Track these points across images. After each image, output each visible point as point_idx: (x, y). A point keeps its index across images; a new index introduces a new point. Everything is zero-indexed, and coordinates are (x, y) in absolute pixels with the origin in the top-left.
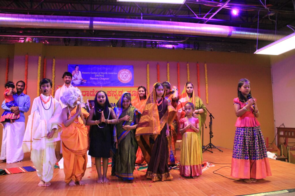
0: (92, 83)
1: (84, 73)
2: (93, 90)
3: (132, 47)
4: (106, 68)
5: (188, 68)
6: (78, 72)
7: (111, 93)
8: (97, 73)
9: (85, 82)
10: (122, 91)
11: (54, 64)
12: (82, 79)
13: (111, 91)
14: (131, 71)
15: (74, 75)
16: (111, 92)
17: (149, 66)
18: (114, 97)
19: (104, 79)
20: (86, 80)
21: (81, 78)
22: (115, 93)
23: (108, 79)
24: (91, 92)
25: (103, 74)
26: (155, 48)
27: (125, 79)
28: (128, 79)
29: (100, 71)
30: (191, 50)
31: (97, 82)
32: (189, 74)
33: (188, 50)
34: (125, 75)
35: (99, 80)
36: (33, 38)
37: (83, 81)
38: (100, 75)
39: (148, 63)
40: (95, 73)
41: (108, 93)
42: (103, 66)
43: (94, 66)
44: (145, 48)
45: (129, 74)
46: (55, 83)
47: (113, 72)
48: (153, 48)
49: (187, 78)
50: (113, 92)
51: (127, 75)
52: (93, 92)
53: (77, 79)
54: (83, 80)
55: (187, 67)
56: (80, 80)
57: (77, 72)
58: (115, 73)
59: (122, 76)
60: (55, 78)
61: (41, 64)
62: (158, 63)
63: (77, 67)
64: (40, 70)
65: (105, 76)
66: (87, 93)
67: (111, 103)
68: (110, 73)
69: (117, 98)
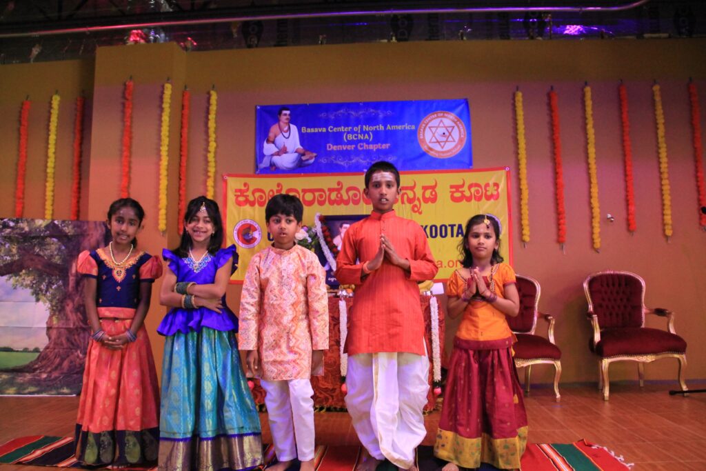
0: (335, 162)
1: (309, 130)
2: (339, 183)
3: (462, 39)
4: (379, 111)
5: (658, 99)
6: (289, 128)
8: (350, 128)
9: (310, 158)
10: (433, 184)
11: (213, 108)
12: (302, 152)
14: (460, 116)
15: (275, 137)
17: (523, 96)
18: (408, 206)
19: (373, 147)
20: (315, 154)
21: (299, 146)
22: (411, 194)
23: (385, 146)
24: (331, 190)
25: (368, 133)
26: (540, 38)
27: (442, 144)
28: (453, 144)
29: (358, 122)
30: (664, 38)
31: (350, 160)
32: (661, 120)
33: (652, 38)
34: (444, 130)
35: (357, 152)
36: (150, 29)
37: (304, 158)
38: (361, 134)
39: (517, 89)
40: (342, 129)
42: (367, 105)
43: (339, 106)
44: (505, 39)
45: (456, 129)
46: (216, 167)
47: (403, 124)
48: (532, 38)
49: (657, 134)
51: (450, 129)
52: (338, 190)
53: (283, 151)
54: (304, 155)
55: (653, 95)
56: (296, 154)
57: (286, 129)
58: (407, 127)
59: (434, 134)
60: (216, 153)
61: (170, 107)
62: (552, 88)
63: (284, 112)
64: (169, 126)
65: (377, 137)
66: (317, 194)
68: (394, 127)
69: (416, 209)
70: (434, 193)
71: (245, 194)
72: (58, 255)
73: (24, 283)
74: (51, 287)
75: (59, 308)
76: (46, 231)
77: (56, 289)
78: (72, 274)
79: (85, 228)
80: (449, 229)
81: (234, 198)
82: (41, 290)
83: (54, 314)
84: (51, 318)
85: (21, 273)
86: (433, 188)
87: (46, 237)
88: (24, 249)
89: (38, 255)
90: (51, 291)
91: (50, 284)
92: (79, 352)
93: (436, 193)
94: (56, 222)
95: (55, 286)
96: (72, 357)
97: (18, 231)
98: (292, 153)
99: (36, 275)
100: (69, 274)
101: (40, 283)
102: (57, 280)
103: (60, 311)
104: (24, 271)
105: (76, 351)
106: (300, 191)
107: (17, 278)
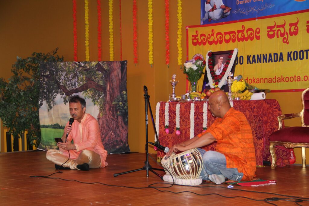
0: (241, 12)
2: (243, 27)
7: (274, 31)
9: (228, 11)
10: (296, 21)
12: (224, 7)
13: (273, 25)
16: (274, 27)
18: (281, 39)
20: (230, 8)
21: (222, 4)
22: (282, 30)
24: (239, 32)
31: (249, 10)
35: (252, 4)
37: (225, 12)
41: (269, 30)
46: (182, 22)
50: (278, 26)
52: (242, 31)
56: (221, 9)
66: (231, 35)
67: (275, 54)
69: (285, 40)
70: (296, 28)
71: (197, 38)
72: (101, 80)
73: (89, 96)
74: (100, 97)
75: (103, 108)
76: (95, 68)
77: (102, 98)
78: (107, 90)
79: (112, 65)
80: (305, 53)
81: (191, 41)
82: (96, 99)
83: (101, 112)
84: (99, 114)
85: (87, 91)
86: (296, 24)
87: (96, 71)
88: (88, 78)
89: (93, 81)
90: (100, 100)
91: (99, 96)
92: (112, 132)
93: (298, 28)
94: (100, 63)
95: (101, 97)
96: (109, 134)
97: (85, 68)
98: (219, 9)
99: (93, 91)
100: (107, 91)
101: (95, 95)
102: (102, 93)
103: (104, 110)
104: (88, 89)
105: (111, 131)
106: (223, 34)
107: (86, 93)
